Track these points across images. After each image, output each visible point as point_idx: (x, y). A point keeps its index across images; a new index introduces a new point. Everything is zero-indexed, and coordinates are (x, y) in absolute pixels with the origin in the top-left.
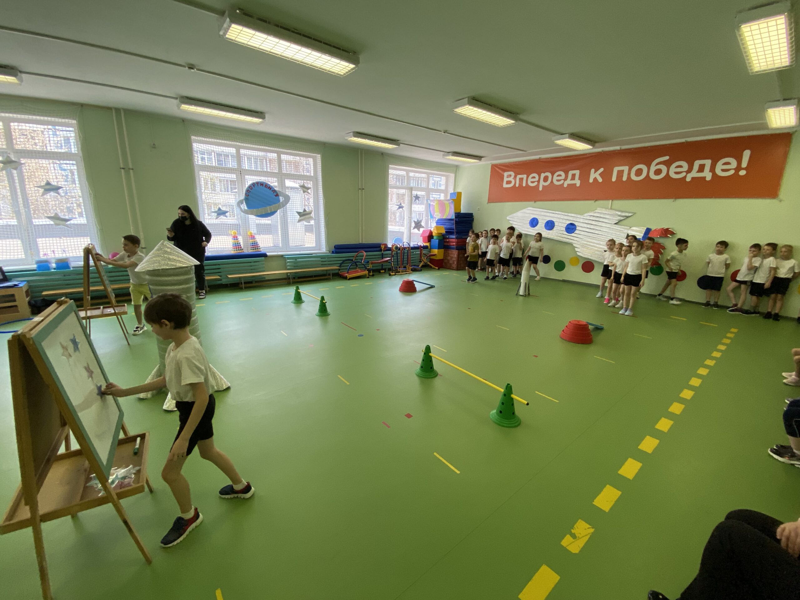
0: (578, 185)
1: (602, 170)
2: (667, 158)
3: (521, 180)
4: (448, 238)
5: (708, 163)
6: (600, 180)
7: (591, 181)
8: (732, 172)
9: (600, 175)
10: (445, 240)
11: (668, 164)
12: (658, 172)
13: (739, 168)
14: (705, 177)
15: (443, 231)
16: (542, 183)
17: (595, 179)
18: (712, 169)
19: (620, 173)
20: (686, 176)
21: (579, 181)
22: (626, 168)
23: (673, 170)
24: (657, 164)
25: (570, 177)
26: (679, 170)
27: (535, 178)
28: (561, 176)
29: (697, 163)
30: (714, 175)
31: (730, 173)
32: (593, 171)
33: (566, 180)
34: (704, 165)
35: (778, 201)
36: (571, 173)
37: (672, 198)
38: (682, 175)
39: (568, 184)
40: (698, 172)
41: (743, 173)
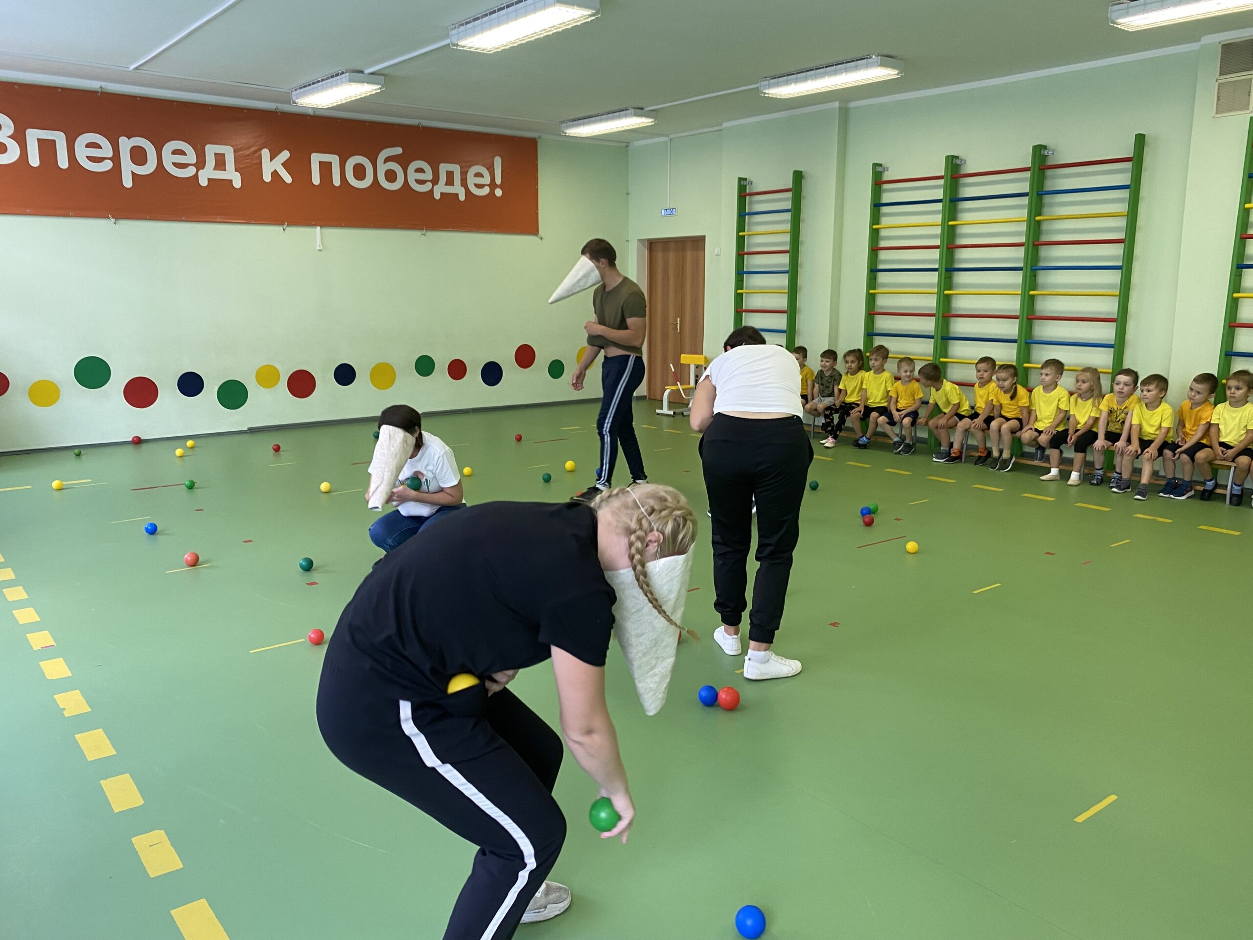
0: (237, 184)
1: (285, 155)
2: (398, 151)
3: (47, 145)
5: (456, 169)
6: (288, 179)
7: (267, 178)
9: (284, 165)
11: (404, 161)
12: (391, 176)
13: (493, 185)
14: (457, 195)
16: (128, 168)
17: (275, 174)
18: (464, 183)
19: (326, 168)
20: (432, 190)
21: (238, 175)
22: (334, 159)
23: (412, 176)
24: (387, 160)
25: (210, 161)
26: (421, 176)
27: (100, 147)
28: (185, 154)
29: (444, 168)
30: (468, 192)
31: (486, 191)
32: (265, 153)
33: (203, 168)
34: (452, 173)
35: (539, 240)
36: (211, 150)
37: (421, 229)
38: (427, 187)
39: (209, 179)
40: (446, 184)
41: (499, 192)
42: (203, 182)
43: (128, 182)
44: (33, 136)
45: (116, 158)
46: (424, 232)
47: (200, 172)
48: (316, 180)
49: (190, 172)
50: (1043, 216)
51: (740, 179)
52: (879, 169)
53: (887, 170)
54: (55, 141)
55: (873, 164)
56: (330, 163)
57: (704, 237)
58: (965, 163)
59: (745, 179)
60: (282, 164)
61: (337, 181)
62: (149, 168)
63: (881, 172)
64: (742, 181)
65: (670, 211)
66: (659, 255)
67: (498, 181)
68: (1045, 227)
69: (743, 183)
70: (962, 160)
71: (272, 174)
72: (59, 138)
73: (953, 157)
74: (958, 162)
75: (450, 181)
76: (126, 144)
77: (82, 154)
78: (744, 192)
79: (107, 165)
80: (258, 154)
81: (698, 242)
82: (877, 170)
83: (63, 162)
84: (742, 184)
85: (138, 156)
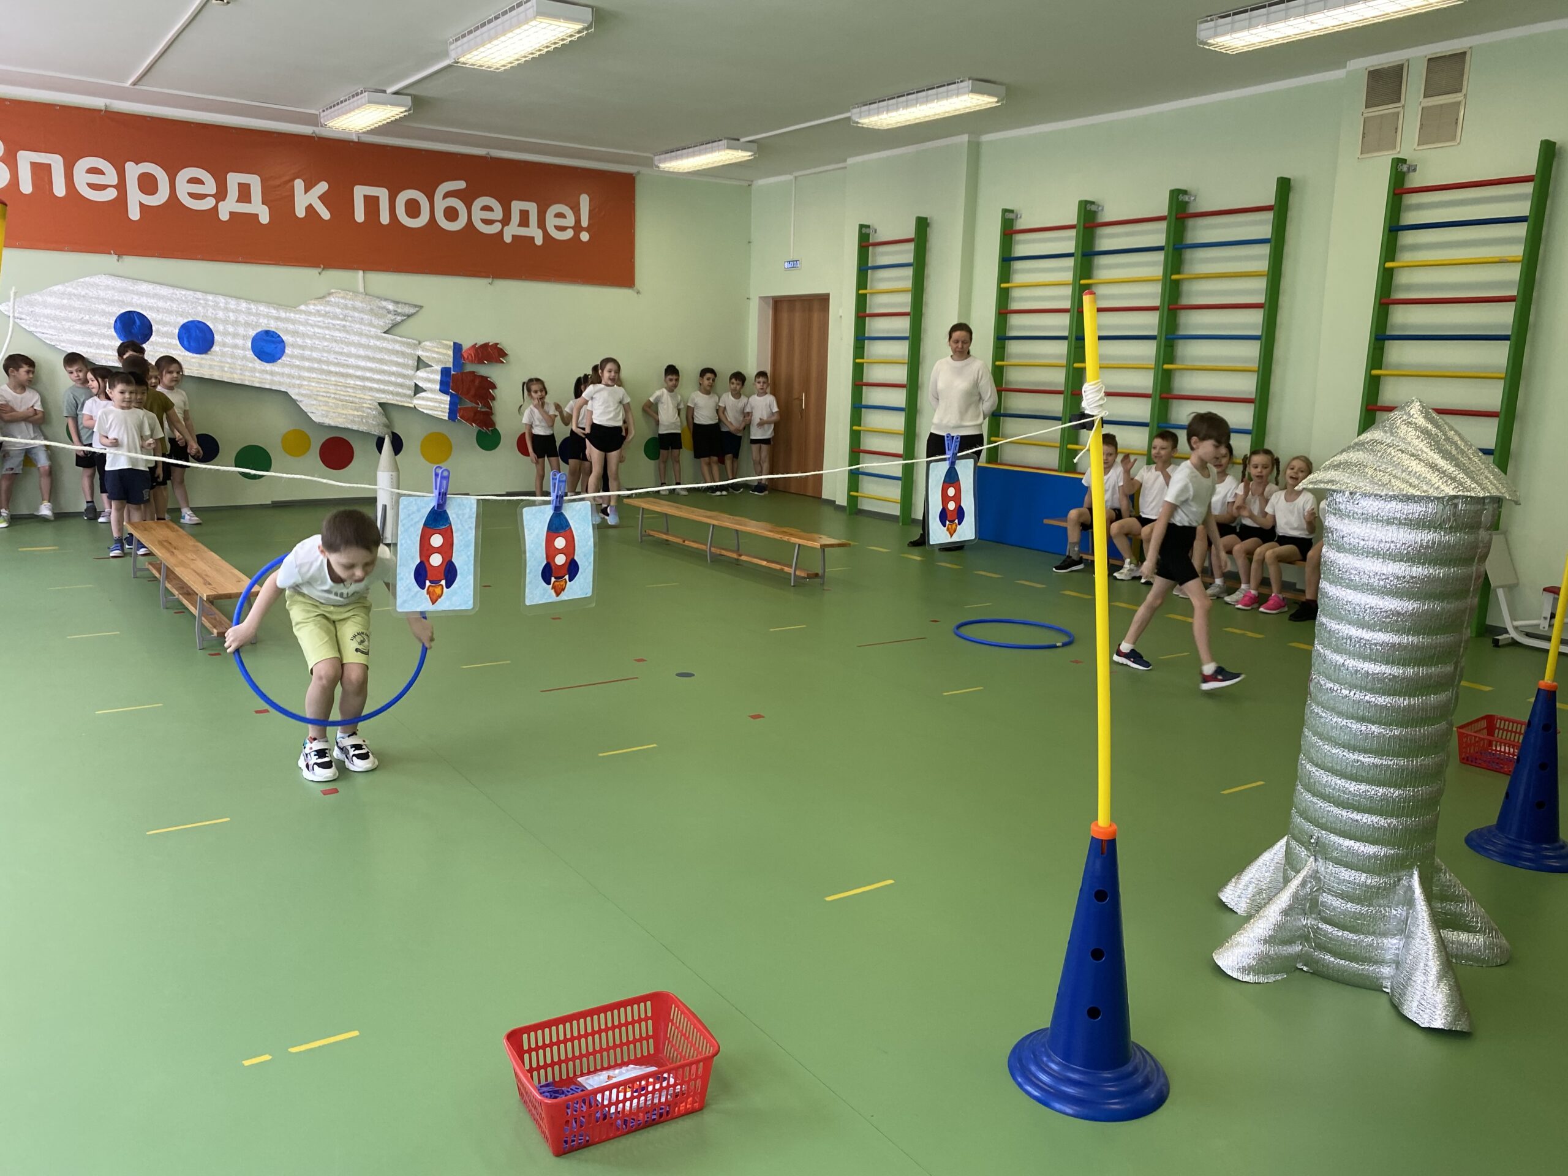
1: (323, 187)
2: (461, 185)
3: (41, 169)
5: (532, 208)
6: (325, 215)
7: (300, 212)
8: (571, 234)
9: (321, 198)
11: (467, 197)
12: (451, 214)
13: (578, 227)
14: (533, 238)
16: (135, 198)
17: (310, 208)
19: (372, 203)
20: (502, 231)
21: (266, 209)
22: (382, 194)
23: (478, 215)
24: (447, 195)
25: (233, 191)
26: (488, 215)
27: (103, 173)
28: (203, 183)
29: (517, 206)
30: (546, 235)
31: (569, 234)
32: (299, 184)
33: (224, 200)
34: (527, 212)
35: (635, 294)
36: (234, 180)
37: (487, 277)
38: (495, 228)
39: (231, 213)
40: (520, 225)
41: (585, 237)
42: (224, 216)
43: (134, 214)
44: (26, 159)
45: (121, 186)
46: (490, 280)
47: (220, 204)
48: (360, 216)
49: (208, 204)
50: (1182, 274)
51: (861, 226)
52: (1011, 216)
53: (1021, 217)
54: (50, 165)
55: (1003, 210)
56: (378, 198)
57: (828, 295)
58: (1102, 210)
59: (868, 227)
60: (319, 198)
61: (385, 219)
62: (159, 198)
63: (1012, 220)
64: (864, 229)
65: (794, 264)
66: (785, 316)
67: (585, 223)
68: (1186, 287)
69: (864, 230)
70: (1099, 206)
71: (306, 208)
72: (56, 162)
73: (1087, 202)
74: (1093, 208)
75: (524, 221)
76: (133, 171)
77: (81, 180)
78: (866, 242)
79: (111, 194)
80: (290, 184)
81: (823, 300)
82: (1007, 217)
83: (60, 190)
84: (863, 232)
85: (148, 184)
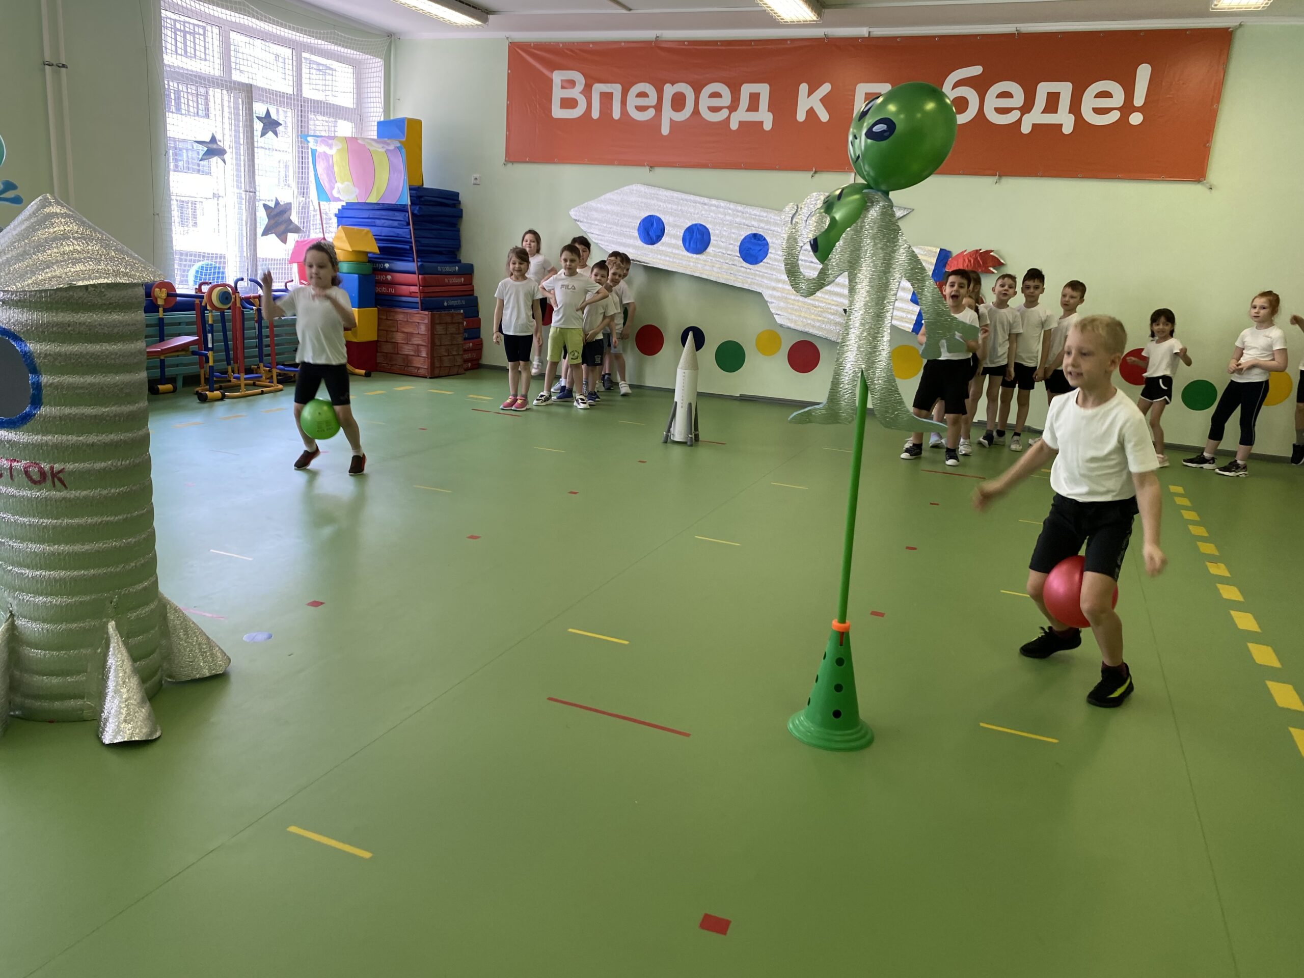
0: (768, 126)
1: (826, 88)
2: (977, 70)
3: (606, 98)
4: (390, 271)
5: (1065, 89)
6: (824, 116)
7: (801, 116)
8: (1115, 116)
10: (381, 278)
11: (981, 85)
12: (961, 104)
13: (1127, 108)
14: (1060, 126)
15: (373, 248)
16: (668, 114)
17: (811, 112)
18: (1075, 107)
20: (1019, 120)
21: (770, 116)
22: (885, 90)
23: (992, 103)
25: (744, 102)
26: (1005, 103)
27: (647, 96)
28: (721, 97)
29: (1044, 88)
30: (1079, 120)
31: (1112, 117)
33: (736, 111)
34: (1058, 94)
35: (1208, 191)
36: (747, 90)
37: (994, 175)
38: (1011, 118)
39: (740, 122)
40: (1045, 111)
41: (1136, 118)
42: (734, 126)
43: (665, 130)
44: (599, 88)
45: (658, 107)
46: (996, 179)
47: (733, 114)
49: (723, 115)
54: (612, 93)
60: (821, 100)
62: (686, 114)
71: (807, 112)
72: (617, 91)
75: (1051, 107)
76: (669, 91)
77: (632, 103)
79: (650, 114)
80: (795, 88)
83: (617, 114)
85: (678, 102)
